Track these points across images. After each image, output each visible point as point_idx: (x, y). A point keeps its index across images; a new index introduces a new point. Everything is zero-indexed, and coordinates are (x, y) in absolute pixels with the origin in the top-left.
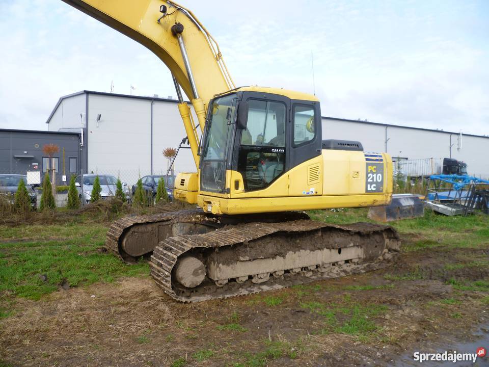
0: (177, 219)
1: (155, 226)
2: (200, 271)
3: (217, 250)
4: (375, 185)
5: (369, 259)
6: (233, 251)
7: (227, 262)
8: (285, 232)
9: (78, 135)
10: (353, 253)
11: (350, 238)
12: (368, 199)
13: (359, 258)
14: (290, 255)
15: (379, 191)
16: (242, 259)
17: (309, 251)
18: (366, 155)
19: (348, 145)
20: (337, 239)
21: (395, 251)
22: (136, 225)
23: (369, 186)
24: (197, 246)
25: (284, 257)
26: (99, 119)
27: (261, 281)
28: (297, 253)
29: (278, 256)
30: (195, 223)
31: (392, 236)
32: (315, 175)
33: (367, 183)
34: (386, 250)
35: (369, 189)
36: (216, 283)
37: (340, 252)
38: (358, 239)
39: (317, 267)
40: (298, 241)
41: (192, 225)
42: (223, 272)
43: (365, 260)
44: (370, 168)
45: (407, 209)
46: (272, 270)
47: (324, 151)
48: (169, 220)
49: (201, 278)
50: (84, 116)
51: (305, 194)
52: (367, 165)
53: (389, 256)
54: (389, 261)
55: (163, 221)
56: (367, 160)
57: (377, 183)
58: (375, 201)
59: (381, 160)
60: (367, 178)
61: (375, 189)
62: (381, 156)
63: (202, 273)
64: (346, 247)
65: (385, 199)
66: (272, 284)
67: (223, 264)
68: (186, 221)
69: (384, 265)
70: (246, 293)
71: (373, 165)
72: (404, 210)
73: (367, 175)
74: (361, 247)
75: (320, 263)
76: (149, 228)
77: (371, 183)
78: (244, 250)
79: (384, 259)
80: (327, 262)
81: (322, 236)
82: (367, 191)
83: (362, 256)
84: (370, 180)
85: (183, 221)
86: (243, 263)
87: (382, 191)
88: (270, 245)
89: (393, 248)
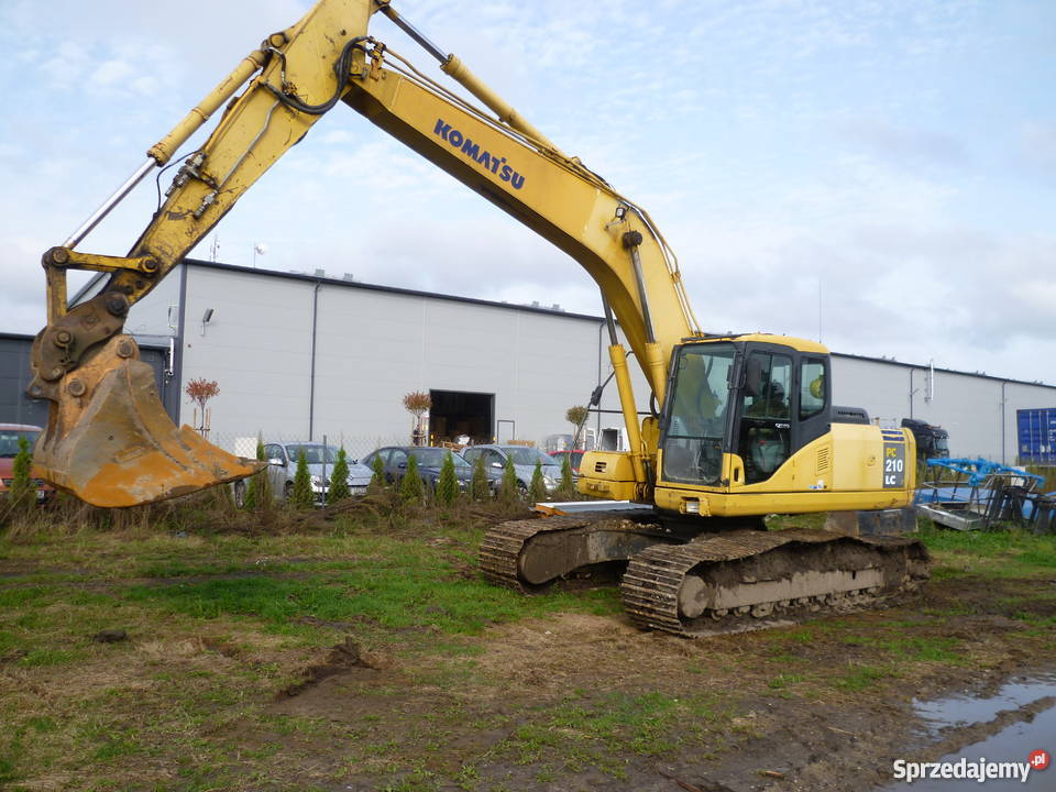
0: (595, 525)
1: (562, 535)
2: (702, 595)
3: (723, 566)
4: (894, 477)
5: (888, 589)
6: (735, 570)
7: (729, 585)
8: (798, 542)
9: (162, 352)
10: (870, 579)
11: (868, 555)
12: (884, 498)
13: (877, 587)
14: (797, 577)
15: (898, 486)
16: (747, 579)
17: (818, 573)
18: (883, 432)
19: (851, 414)
20: (855, 556)
21: (922, 577)
22: (541, 533)
23: (887, 477)
24: (706, 559)
25: (790, 579)
26: (208, 320)
27: (762, 614)
28: (806, 574)
29: (784, 580)
30: (628, 532)
31: (918, 555)
32: (824, 460)
33: (885, 473)
34: (907, 577)
35: (887, 483)
36: (713, 615)
37: (854, 577)
38: (878, 557)
39: (828, 596)
40: (803, 558)
41: (622, 535)
42: (727, 598)
43: (884, 591)
44: (890, 451)
45: (890, 519)
46: (776, 599)
47: (834, 426)
48: (583, 527)
49: (702, 606)
50: (176, 312)
51: (812, 489)
52: (886, 446)
53: (912, 586)
54: (915, 593)
55: (575, 528)
56: (885, 438)
57: (896, 473)
58: (894, 501)
59: (902, 439)
60: (885, 465)
61: (893, 483)
62: (901, 433)
63: (705, 596)
64: (863, 569)
65: (906, 499)
66: (774, 620)
67: (725, 587)
68: (610, 528)
69: (909, 599)
70: (753, 629)
71: (892, 446)
73: (885, 462)
74: (880, 571)
75: (832, 592)
76: (555, 538)
77: (890, 474)
78: (750, 567)
79: (906, 591)
80: (839, 590)
81: (832, 551)
82: (885, 486)
83: (882, 585)
84: (888, 470)
85: (605, 528)
86: (747, 587)
87: (903, 486)
88: (777, 561)
89: (919, 573)
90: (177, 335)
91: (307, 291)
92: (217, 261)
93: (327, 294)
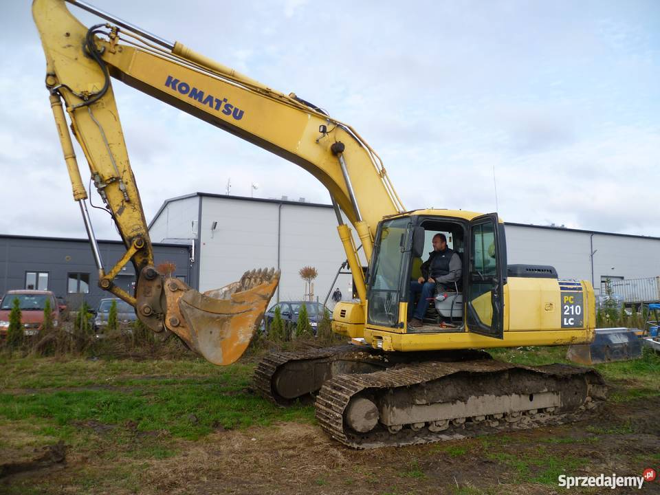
0: (336, 356)
1: (311, 363)
2: (372, 414)
3: (391, 391)
4: (573, 319)
5: (568, 408)
6: (407, 394)
7: (402, 406)
8: (467, 372)
9: (188, 248)
10: (547, 400)
11: (543, 382)
12: (565, 336)
13: (556, 407)
14: (472, 399)
15: (578, 325)
16: (418, 402)
17: (494, 396)
18: (560, 284)
19: (539, 270)
20: (529, 383)
21: (601, 399)
22: (291, 361)
23: (565, 319)
24: (371, 386)
25: (465, 402)
26: (215, 228)
27: (438, 429)
28: (481, 398)
29: (458, 401)
30: (358, 361)
31: (596, 381)
33: (563, 316)
34: (588, 398)
35: (565, 324)
36: (389, 429)
37: (531, 399)
38: (553, 384)
39: (505, 415)
40: (481, 384)
41: (355, 363)
42: (398, 417)
43: (563, 410)
44: (566, 298)
45: (618, 348)
46: (452, 417)
47: (509, 279)
48: (328, 357)
49: (373, 423)
50: (196, 224)
52: (563, 295)
53: (592, 405)
54: (592, 412)
55: (321, 358)
56: (562, 288)
57: (575, 316)
58: (573, 338)
59: (580, 289)
60: (563, 310)
61: (572, 324)
62: (580, 284)
63: (375, 416)
64: (538, 393)
65: (586, 336)
66: (451, 434)
67: (397, 408)
68: (347, 358)
69: (586, 417)
70: (423, 441)
71: (569, 294)
72: (615, 349)
73: (563, 307)
74: (558, 394)
75: (508, 411)
76: (305, 366)
77: (568, 317)
78: (420, 392)
79: (587, 410)
80: (516, 409)
81: (509, 379)
82: (563, 326)
83: (559, 405)
84: (566, 313)
85: (343, 358)
86: (419, 408)
87: (582, 326)
88: (449, 387)
89: (598, 395)
90: (197, 238)
91: (274, 209)
92: (230, 195)
93: (287, 211)
